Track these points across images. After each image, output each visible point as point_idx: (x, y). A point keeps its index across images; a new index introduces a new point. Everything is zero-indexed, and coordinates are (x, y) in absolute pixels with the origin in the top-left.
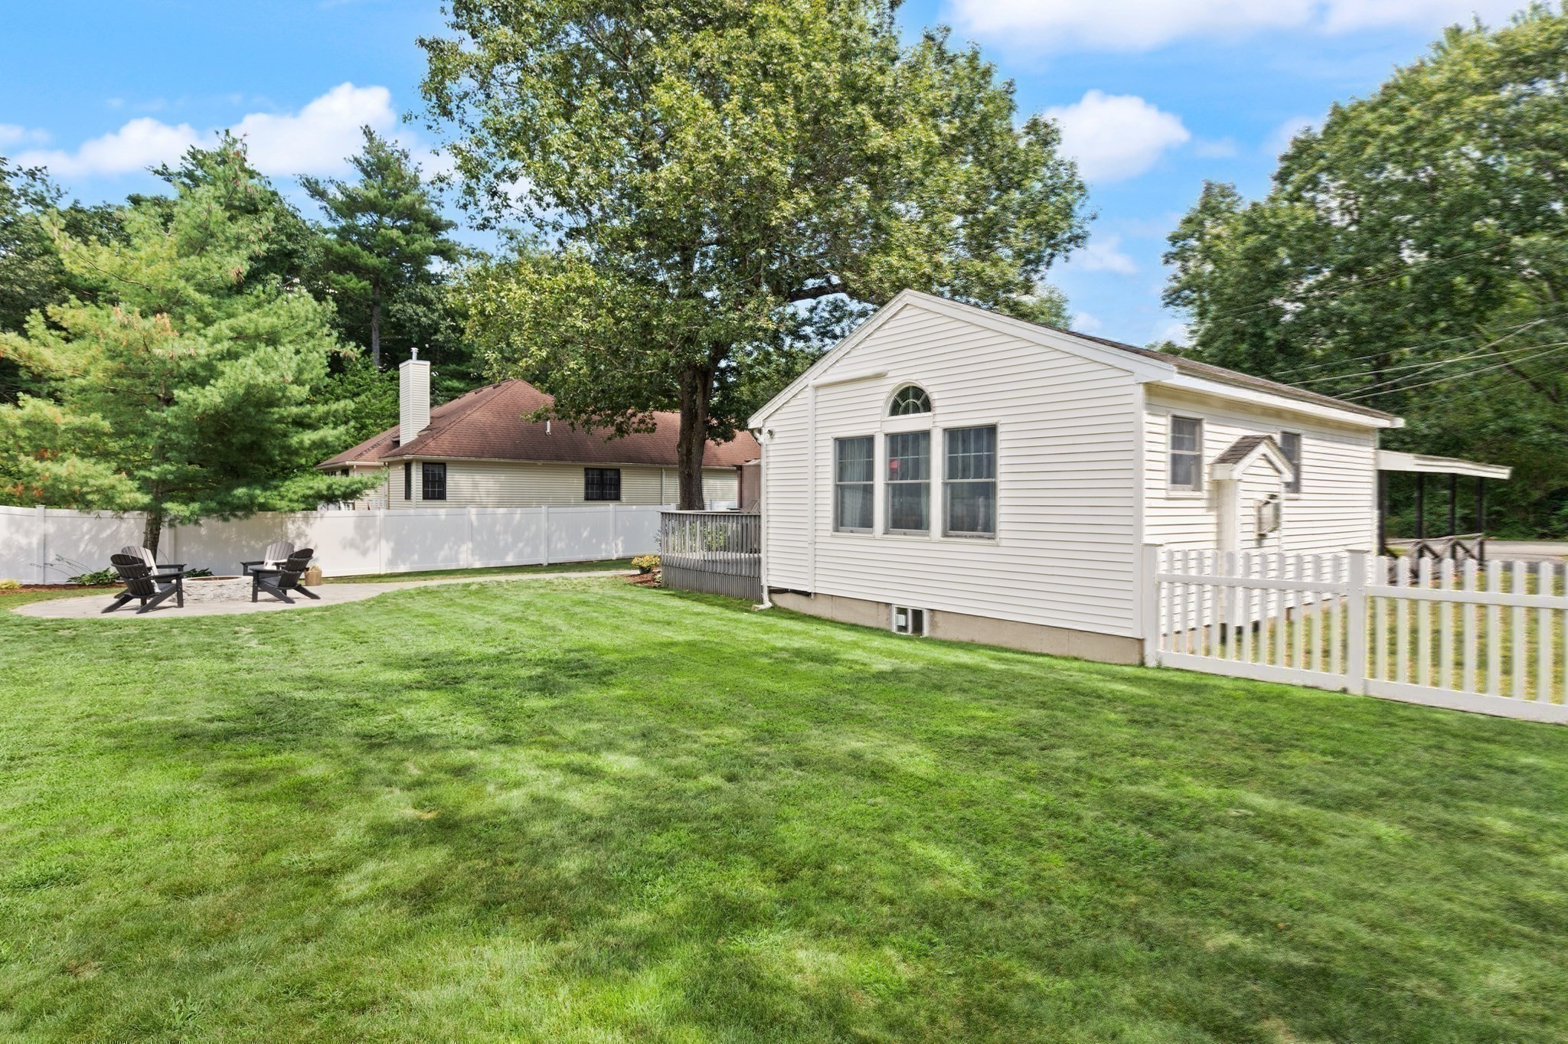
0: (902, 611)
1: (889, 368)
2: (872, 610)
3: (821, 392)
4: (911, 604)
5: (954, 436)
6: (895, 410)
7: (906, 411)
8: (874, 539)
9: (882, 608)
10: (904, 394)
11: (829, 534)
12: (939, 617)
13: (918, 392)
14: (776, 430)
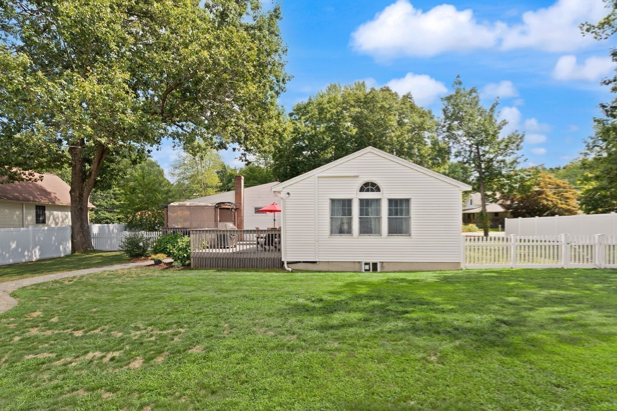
0: (366, 264)
1: (360, 174)
2: (352, 265)
3: (320, 179)
4: (371, 261)
5: (390, 201)
6: (362, 190)
7: (368, 191)
8: (353, 238)
9: (357, 264)
10: (366, 184)
11: (327, 237)
12: (384, 264)
13: (373, 184)
14: (290, 193)
